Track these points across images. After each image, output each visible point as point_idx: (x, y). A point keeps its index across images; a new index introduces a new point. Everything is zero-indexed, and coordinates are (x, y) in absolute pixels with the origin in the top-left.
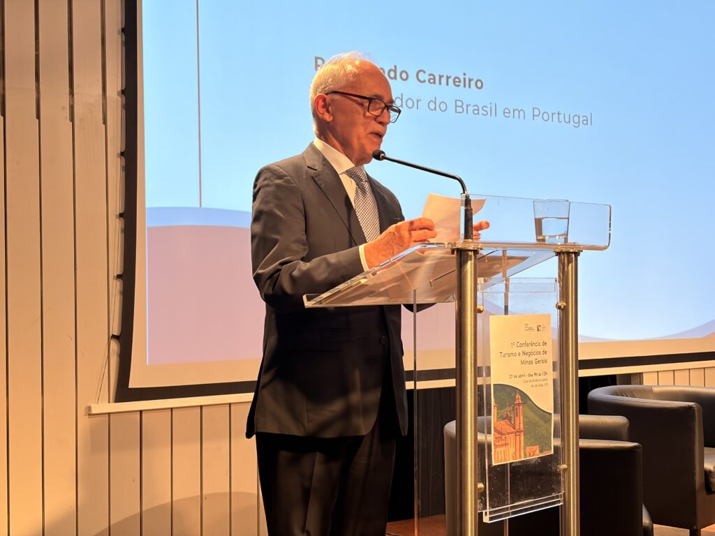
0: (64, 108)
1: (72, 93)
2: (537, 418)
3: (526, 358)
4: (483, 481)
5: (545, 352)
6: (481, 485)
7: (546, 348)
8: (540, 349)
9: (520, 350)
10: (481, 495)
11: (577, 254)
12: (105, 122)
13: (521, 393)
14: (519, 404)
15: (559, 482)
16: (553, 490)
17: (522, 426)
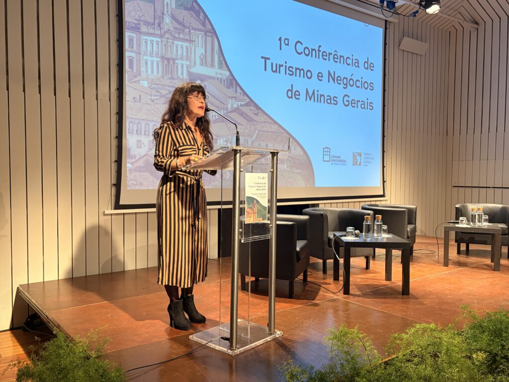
0: (94, 95)
1: (97, 89)
2: (262, 209)
3: (258, 188)
4: (242, 229)
5: (265, 186)
6: (241, 230)
7: (265, 185)
8: (264, 185)
9: (256, 185)
10: (240, 233)
11: (277, 153)
12: (110, 101)
13: (256, 200)
14: (255, 204)
15: (269, 231)
16: (267, 233)
17: (256, 211)
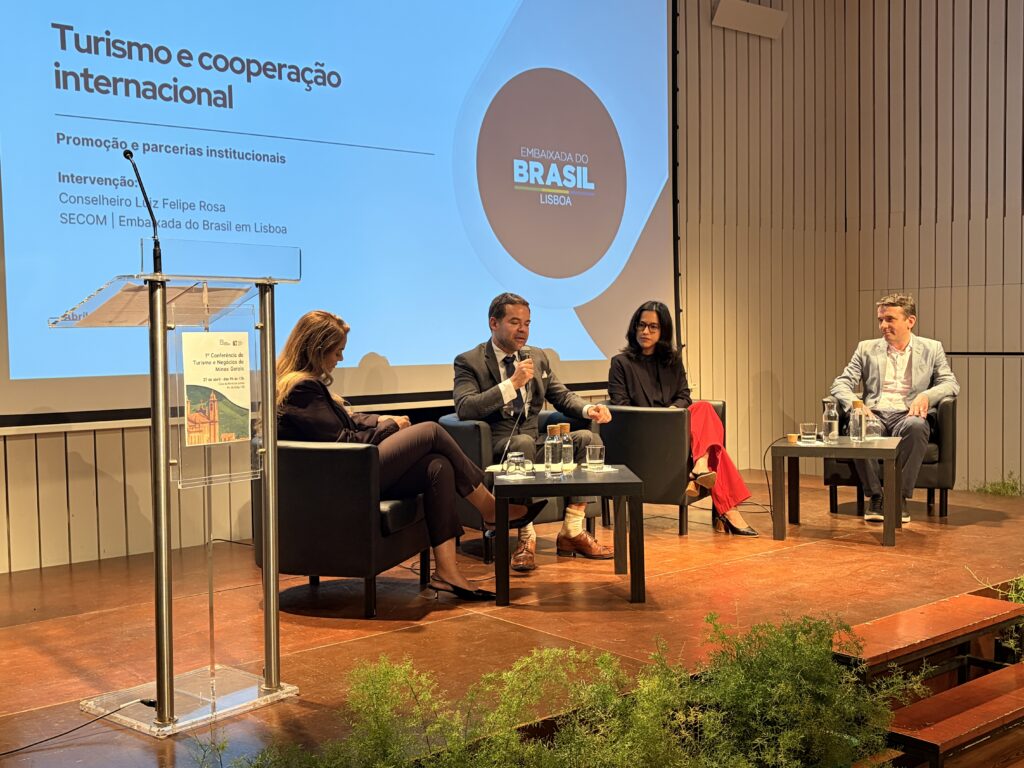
2: (233, 413)
3: (221, 366)
7: (242, 359)
13: (216, 393)
14: (214, 401)
15: (257, 462)
17: (217, 418)
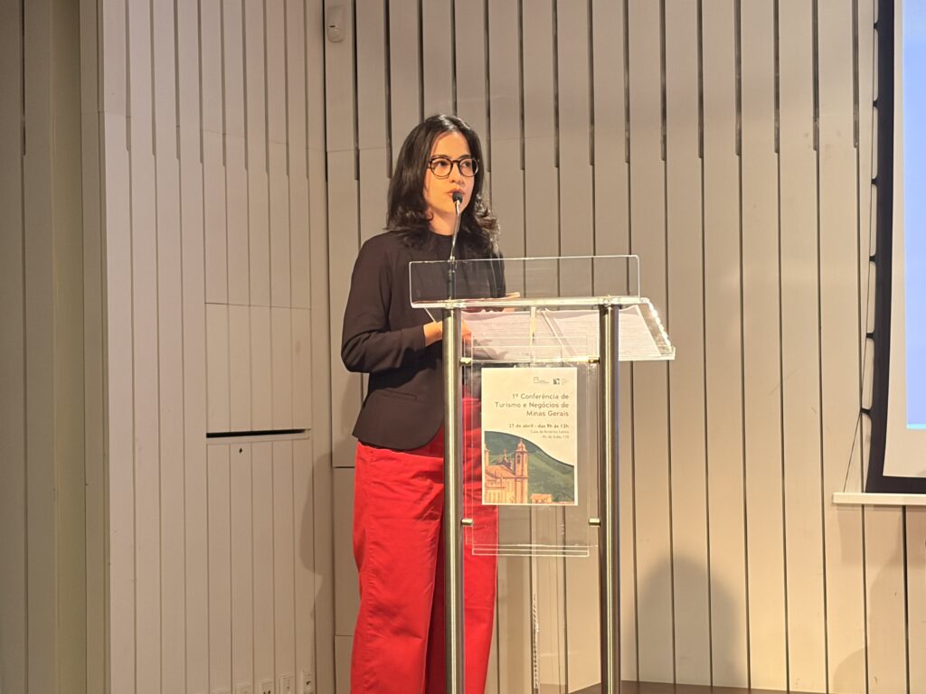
0: (807, 135)
1: (817, 115)
3: (534, 409)
7: (566, 401)
8: (556, 401)
12: (856, 144)
14: (522, 453)
17: (526, 474)
